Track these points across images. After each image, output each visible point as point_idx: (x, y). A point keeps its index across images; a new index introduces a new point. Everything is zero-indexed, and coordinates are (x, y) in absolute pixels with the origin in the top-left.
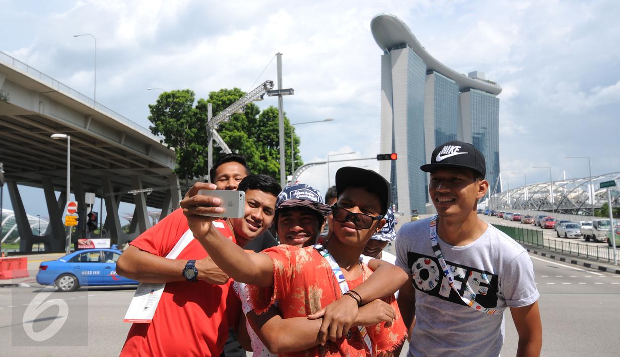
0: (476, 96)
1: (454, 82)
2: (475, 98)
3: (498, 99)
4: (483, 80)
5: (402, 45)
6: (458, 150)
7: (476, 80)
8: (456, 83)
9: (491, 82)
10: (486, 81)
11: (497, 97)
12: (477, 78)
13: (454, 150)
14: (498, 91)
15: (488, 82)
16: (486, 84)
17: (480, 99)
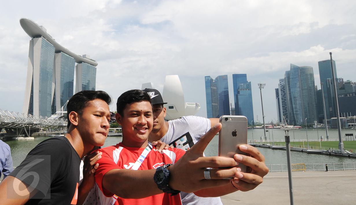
0: (85, 66)
1: (73, 58)
2: (84, 66)
3: (96, 68)
4: (89, 59)
5: (39, 36)
6: (154, 94)
7: (85, 58)
8: (74, 59)
9: (92, 60)
10: (90, 59)
11: (96, 67)
12: (86, 58)
13: (152, 94)
14: (96, 65)
15: (91, 60)
16: (90, 60)
17: (87, 67)
